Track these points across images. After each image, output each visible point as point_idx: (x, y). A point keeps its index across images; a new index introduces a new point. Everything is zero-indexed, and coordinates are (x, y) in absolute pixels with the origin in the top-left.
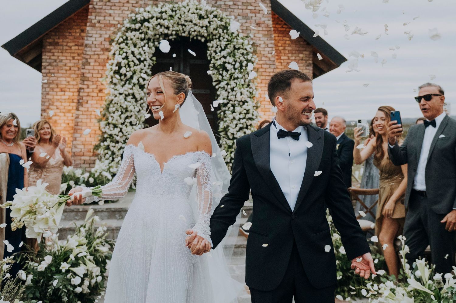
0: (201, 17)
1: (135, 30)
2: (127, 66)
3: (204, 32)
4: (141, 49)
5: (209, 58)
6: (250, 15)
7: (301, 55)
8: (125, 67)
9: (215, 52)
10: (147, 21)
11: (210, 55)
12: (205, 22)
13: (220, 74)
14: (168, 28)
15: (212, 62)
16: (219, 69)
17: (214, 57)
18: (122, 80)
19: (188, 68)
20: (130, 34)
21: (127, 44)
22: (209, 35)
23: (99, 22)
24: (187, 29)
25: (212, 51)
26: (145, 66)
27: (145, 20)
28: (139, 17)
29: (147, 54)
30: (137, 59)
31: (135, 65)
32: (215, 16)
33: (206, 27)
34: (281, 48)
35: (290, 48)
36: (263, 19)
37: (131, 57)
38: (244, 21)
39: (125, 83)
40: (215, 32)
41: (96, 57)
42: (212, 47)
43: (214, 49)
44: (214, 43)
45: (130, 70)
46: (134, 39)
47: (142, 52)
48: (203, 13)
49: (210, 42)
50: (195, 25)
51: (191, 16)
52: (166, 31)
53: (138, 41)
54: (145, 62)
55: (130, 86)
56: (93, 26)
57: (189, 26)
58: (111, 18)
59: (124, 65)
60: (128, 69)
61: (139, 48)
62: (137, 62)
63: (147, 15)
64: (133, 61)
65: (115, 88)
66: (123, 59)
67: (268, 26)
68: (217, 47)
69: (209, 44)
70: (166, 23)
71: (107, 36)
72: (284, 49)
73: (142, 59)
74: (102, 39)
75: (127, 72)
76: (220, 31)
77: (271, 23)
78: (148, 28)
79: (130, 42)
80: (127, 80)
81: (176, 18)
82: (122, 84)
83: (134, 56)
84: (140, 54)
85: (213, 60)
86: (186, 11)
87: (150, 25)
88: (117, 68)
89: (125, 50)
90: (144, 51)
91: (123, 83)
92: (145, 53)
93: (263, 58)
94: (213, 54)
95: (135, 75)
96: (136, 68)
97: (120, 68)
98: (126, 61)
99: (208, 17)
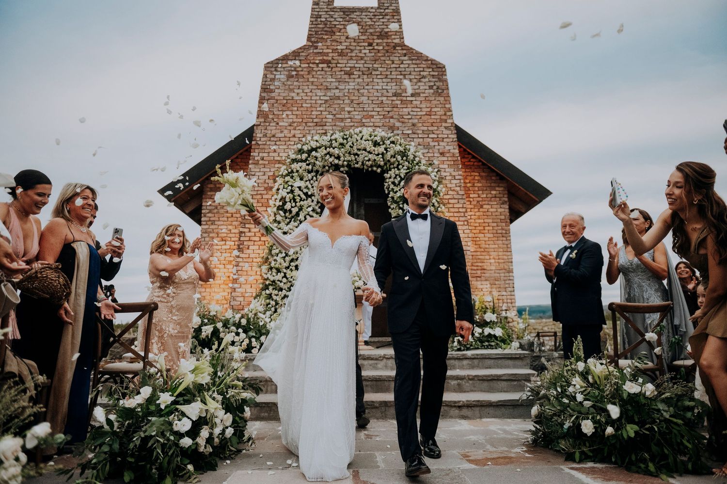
0: (376, 144)
1: (302, 161)
2: (292, 201)
3: (379, 159)
4: (308, 182)
5: (386, 192)
6: (432, 144)
7: (494, 192)
8: (290, 202)
9: (393, 183)
10: (315, 150)
11: (388, 189)
12: (381, 149)
13: (400, 208)
14: (338, 158)
15: (390, 196)
16: (399, 202)
17: (393, 189)
18: (286, 218)
19: (362, 208)
20: (295, 166)
21: (292, 177)
22: (385, 164)
23: (263, 159)
24: (360, 159)
25: (390, 183)
26: (313, 201)
27: (313, 149)
28: (305, 148)
29: (314, 188)
30: (304, 193)
31: (301, 200)
32: (393, 142)
33: (383, 154)
34: (469, 185)
35: (479, 185)
36: (448, 148)
37: (297, 192)
38: (426, 151)
39: (290, 221)
40: (393, 160)
41: (259, 197)
42: (390, 178)
43: (392, 180)
44: (392, 173)
45: (296, 206)
46: (301, 171)
47: (310, 186)
48: (378, 139)
49: (387, 173)
50: (370, 152)
51: (364, 144)
52: (336, 161)
53: (305, 174)
54: (313, 197)
55: (296, 224)
56: (256, 163)
57: (363, 156)
58: (276, 154)
59: (289, 200)
60: (294, 204)
61: (306, 181)
62: (304, 197)
63: (314, 145)
64: (299, 196)
65: (279, 227)
66: (288, 193)
67: (453, 156)
68: (395, 178)
69: (385, 175)
70: (336, 151)
71: (271, 174)
72: (473, 186)
73: (310, 193)
74: (266, 177)
75: (292, 207)
76: (399, 158)
77: (457, 151)
78: (316, 158)
79: (295, 174)
80: (293, 217)
81: (347, 147)
82: (286, 222)
83: (300, 190)
84: (307, 187)
85: (391, 193)
86: (359, 138)
87: (318, 155)
88: (281, 203)
89: (290, 184)
90: (312, 184)
91: (288, 220)
92: (313, 187)
93: (450, 192)
94: (392, 186)
95: (301, 212)
96: (302, 203)
97: (285, 203)
98: (291, 196)
99: (384, 144)
